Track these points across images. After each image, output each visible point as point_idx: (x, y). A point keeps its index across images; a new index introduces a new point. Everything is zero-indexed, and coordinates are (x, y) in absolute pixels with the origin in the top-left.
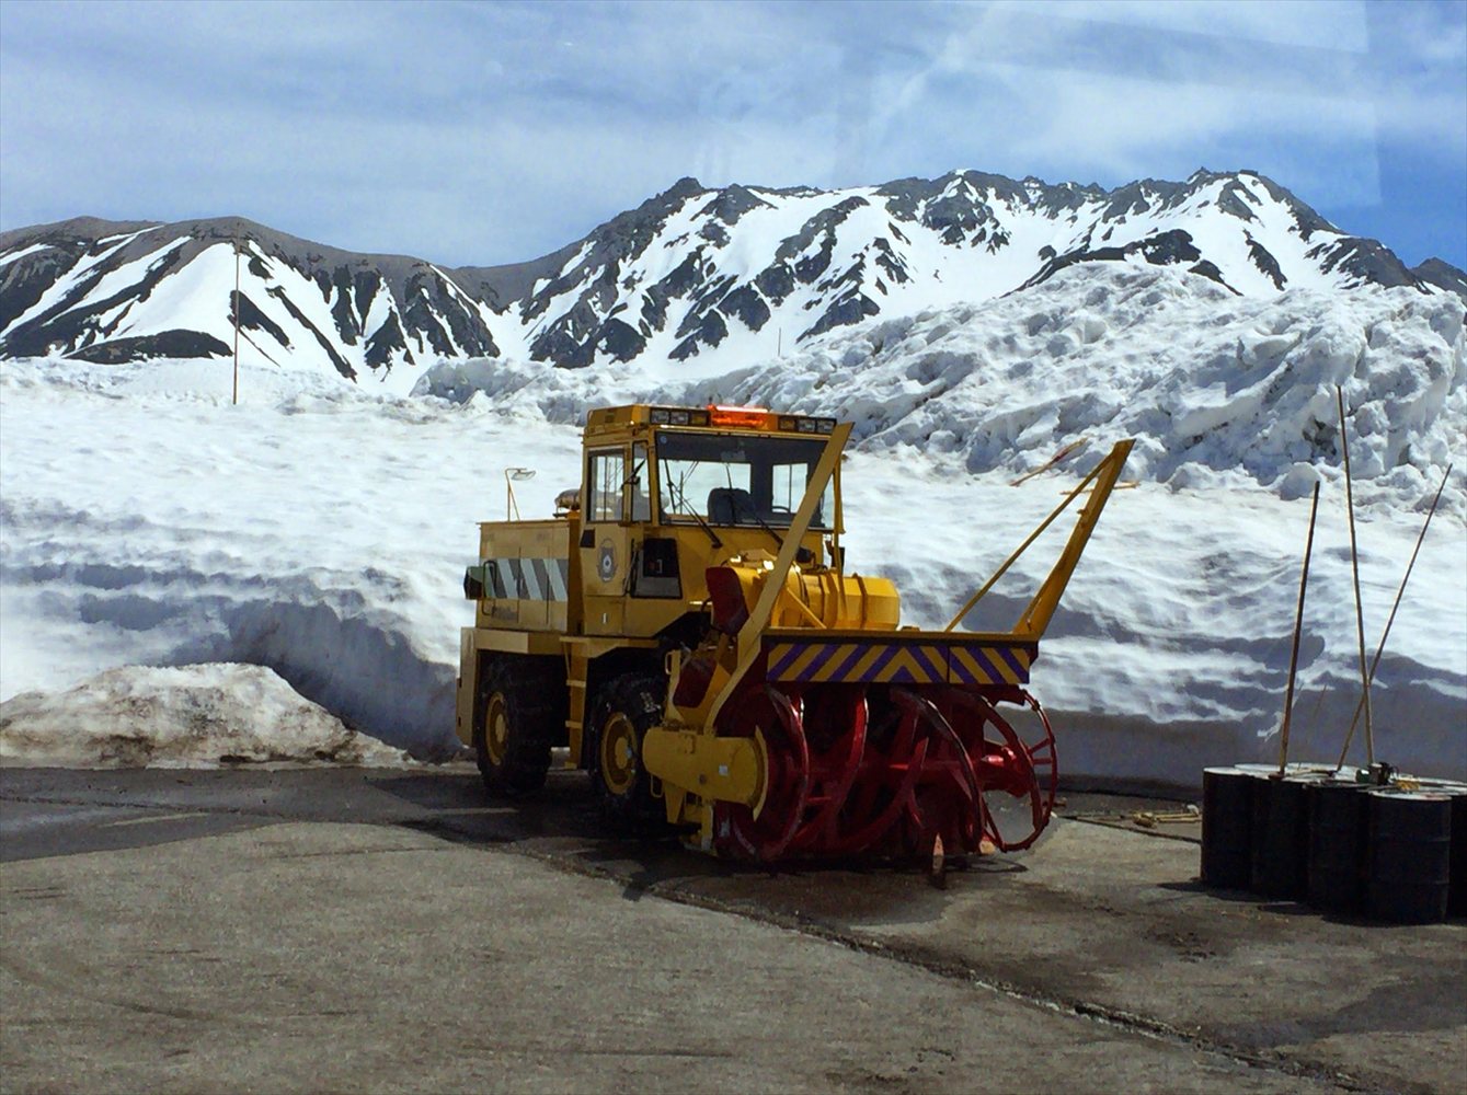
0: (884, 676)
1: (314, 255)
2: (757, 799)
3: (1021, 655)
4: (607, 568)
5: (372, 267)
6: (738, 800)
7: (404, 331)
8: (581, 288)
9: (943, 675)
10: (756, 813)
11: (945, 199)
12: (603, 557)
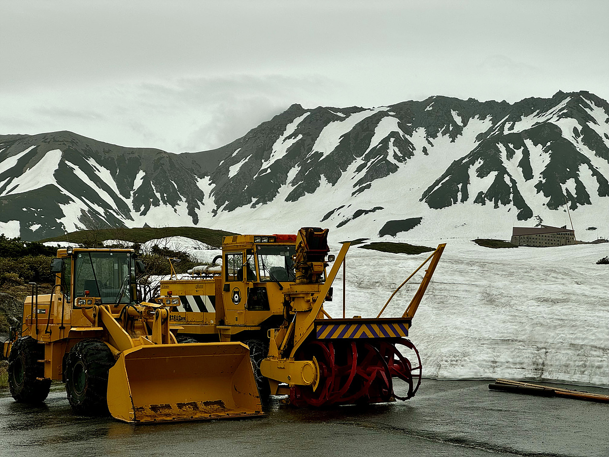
0: (357, 336)
1: (107, 149)
2: (315, 383)
3: (406, 326)
4: (236, 299)
5: (136, 155)
6: (306, 384)
7: (153, 187)
8: (243, 162)
9: (378, 334)
10: (315, 388)
11: (428, 111)
12: (234, 296)
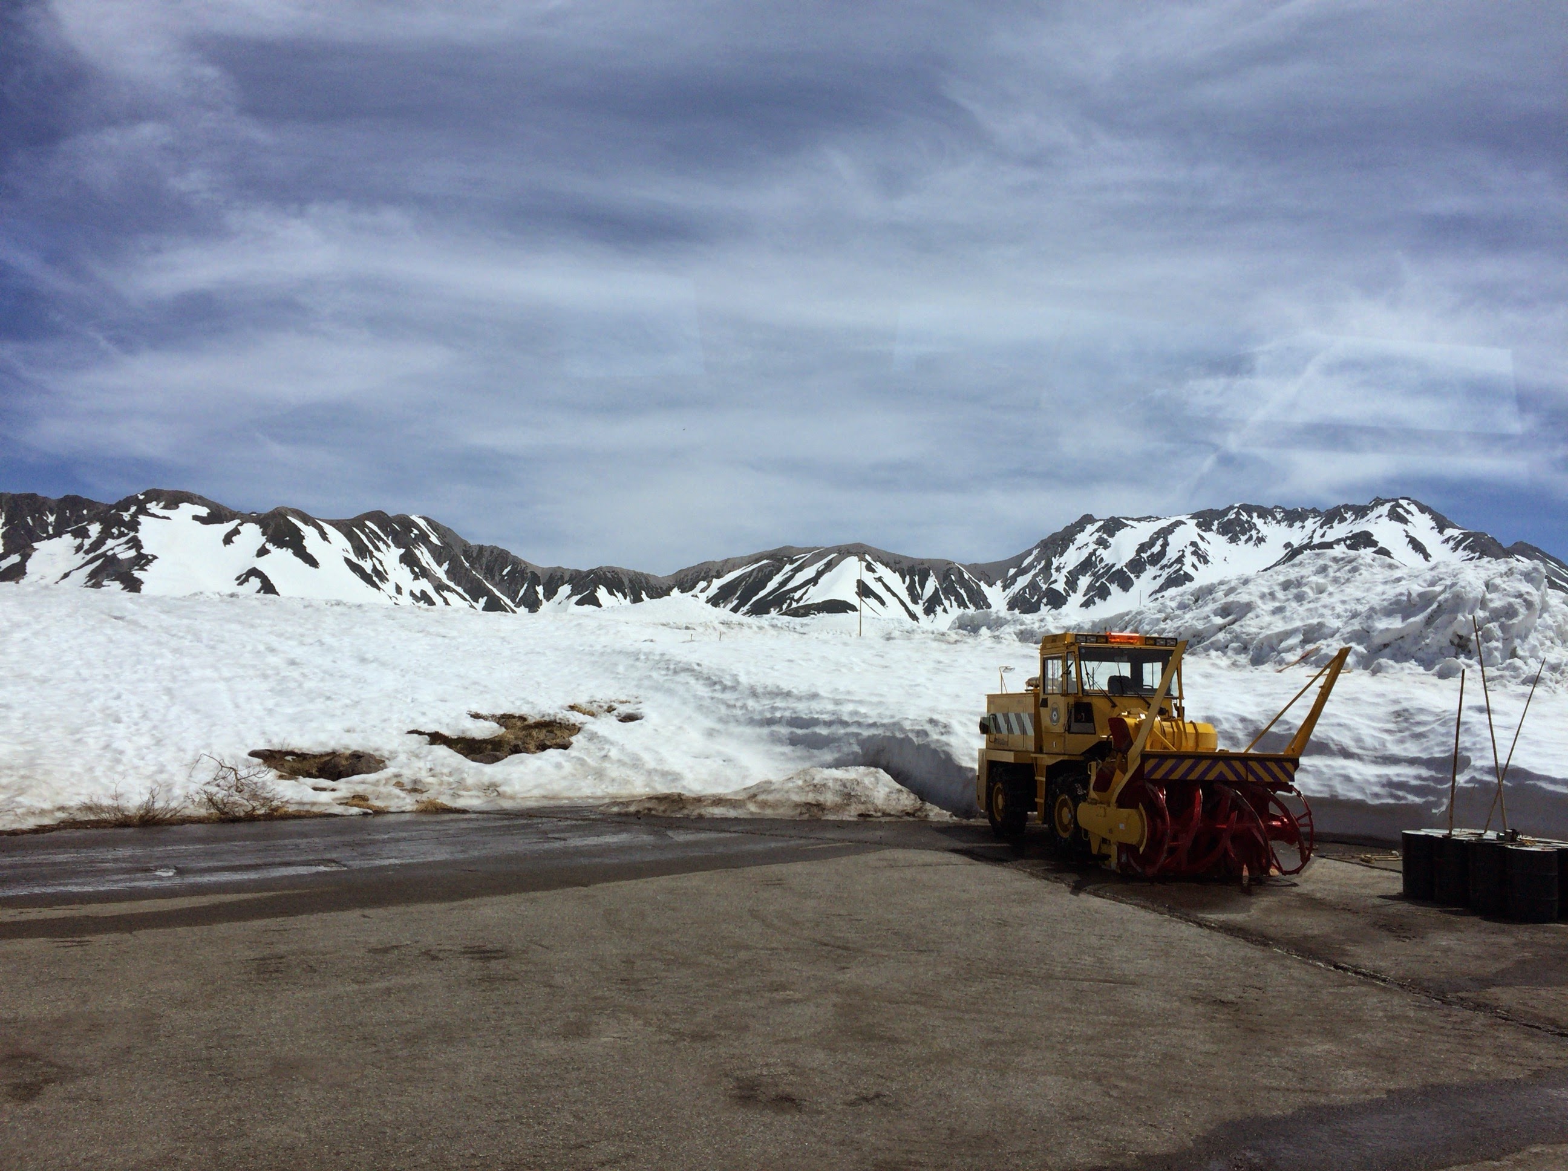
0: (1211, 777)
1: (897, 561)
2: (1141, 845)
3: (1289, 766)
4: (1055, 718)
5: (926, 566)
6: (1129, 842)
7: (942, 597)
8: (1033, 572)
9: (1245, 777)
10: (1141, 850)
11: (1228, 520)
12: (1053, 712)
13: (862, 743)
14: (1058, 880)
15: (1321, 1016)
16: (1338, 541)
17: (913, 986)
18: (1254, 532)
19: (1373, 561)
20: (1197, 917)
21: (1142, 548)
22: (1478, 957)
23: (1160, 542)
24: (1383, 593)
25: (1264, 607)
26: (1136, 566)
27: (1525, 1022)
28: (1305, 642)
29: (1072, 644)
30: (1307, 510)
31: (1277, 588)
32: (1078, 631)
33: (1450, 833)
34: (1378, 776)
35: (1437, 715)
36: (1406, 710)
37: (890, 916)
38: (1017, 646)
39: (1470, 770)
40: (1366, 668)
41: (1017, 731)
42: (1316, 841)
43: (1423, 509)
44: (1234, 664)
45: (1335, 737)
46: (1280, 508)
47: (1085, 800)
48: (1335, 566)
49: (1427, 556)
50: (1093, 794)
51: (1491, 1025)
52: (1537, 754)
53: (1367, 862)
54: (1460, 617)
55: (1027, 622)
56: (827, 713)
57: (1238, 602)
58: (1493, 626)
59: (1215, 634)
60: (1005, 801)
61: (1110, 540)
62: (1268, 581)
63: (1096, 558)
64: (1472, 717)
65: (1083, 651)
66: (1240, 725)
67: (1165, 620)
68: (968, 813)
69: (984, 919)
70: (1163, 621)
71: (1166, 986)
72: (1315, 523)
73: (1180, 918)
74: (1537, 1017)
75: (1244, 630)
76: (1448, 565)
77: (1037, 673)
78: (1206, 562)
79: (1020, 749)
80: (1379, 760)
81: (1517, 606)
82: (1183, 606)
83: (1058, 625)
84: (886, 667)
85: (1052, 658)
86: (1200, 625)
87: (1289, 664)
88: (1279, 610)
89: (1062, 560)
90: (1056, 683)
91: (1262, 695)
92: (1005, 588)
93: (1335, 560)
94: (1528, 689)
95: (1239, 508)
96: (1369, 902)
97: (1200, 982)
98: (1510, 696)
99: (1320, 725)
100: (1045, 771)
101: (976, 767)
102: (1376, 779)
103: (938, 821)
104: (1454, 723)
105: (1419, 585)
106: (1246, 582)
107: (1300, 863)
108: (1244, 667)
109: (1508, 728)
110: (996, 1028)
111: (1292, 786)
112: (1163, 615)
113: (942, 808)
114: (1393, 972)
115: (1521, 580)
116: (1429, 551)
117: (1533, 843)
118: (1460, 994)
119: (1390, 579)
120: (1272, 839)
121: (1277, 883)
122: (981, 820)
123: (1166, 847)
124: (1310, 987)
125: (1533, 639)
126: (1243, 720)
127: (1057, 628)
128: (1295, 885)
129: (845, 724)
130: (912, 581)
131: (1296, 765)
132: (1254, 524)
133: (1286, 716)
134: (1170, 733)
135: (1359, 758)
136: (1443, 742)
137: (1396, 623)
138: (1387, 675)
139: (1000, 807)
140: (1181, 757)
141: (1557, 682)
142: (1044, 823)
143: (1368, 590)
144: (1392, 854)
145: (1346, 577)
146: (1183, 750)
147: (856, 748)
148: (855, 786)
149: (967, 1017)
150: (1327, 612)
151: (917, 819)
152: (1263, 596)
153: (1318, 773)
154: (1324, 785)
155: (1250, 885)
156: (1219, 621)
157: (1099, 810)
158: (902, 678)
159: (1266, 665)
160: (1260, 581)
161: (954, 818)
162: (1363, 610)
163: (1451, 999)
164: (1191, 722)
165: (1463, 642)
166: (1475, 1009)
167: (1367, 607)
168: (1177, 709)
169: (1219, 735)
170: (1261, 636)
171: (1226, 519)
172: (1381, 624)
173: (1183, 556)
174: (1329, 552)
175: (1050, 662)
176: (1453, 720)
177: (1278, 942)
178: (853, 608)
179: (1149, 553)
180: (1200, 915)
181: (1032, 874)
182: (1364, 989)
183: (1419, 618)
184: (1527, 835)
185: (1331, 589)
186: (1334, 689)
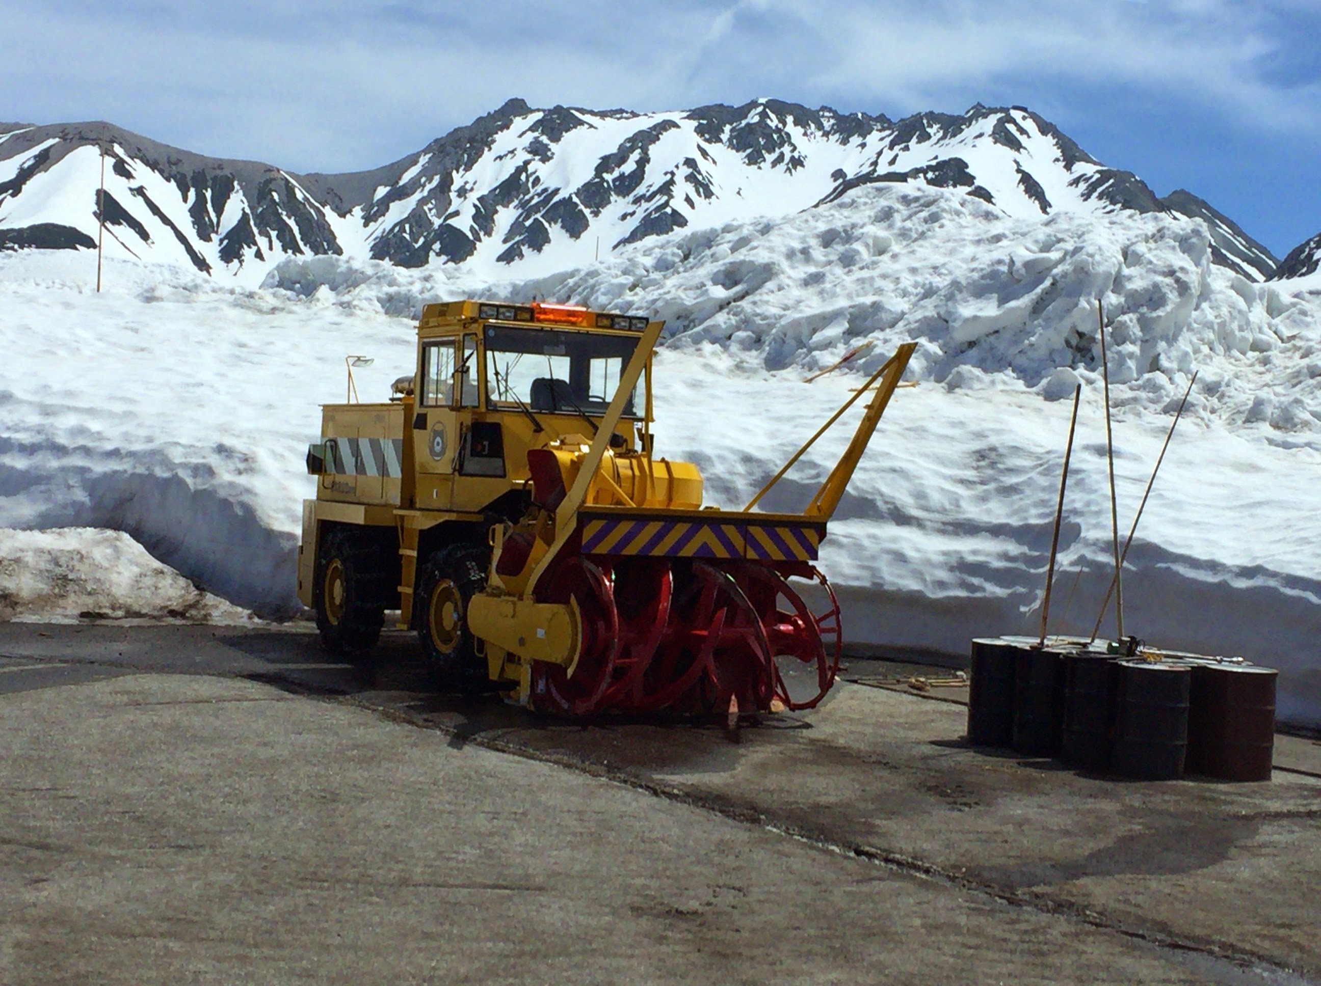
0: (688, 551)
1: (173, 160)
2: (571, 660)
3: (811, 535)
4: (438, 449)
5: (227, 172)
6: (553, 660)
7: (255, 230)
8: (418, 196)
9: (741, 551)
10: (570, 672)
11: (748, 125)
12: (434, 438)
13: (93, 485)
14: (429, 724)
15: (829, 928)
16: (915, 173)
17: (163, 907)
18: (786, 149)
19: (962, 205)
20: (652, 781)
21: (606, 164)
22: (1067, 833)
23: (636, 155)
24: (974, 259)
25: (790, 272)
26: (595, 193)
27: (1123, 928)
28: (851, 333)
29: (474, 320)
30: (871, 118)
31: (813, 242)
32: (489, 298)
33: (1042, 643)
34: (945, 553)
35: (1039, 458)
36: (993, 449)
37: (130, 790)
38: (382, 324)
39: (1079, 545)
40: (939, 380)
41: (372, 470)
42: (847, 656)
43: (1045, 128)
44: (739, 367)
45: (885, 489)
46: (830, 110)
47: (482, 590)
48: (904, 211)
49: (1045, 205)
50: (495, 580)
51: (1077, 935)
52: (1177, 522)
53: (918, 690)
54: (1083, 303)
55: (400, 279)
56: (26, 429)
57: (752, 262)
58: (1129, 319)
59: (711, 316)
60: (346, 590)
61: (553, 146)
62: (799, 230)
63: (527, 177)
64: (1088, 462)
65: (491, 333)
66: (740, 468)
67: (633, 287)
68: (280, 613)
69: (296, 792)
70: (631, 289)
71: (593, 892)
72: (882, 139)
73: (625, 782)
74: (1142, 920)
75: (758, 311)
76: (1071, 219)
77: (410, 369)
78: (709, 194)
79: (376, 501)
80: (951, 528)
81: (1165, 290)
82: (664, 266)
83: (453, 288)
84: (142, 350)
85: (438, 344)
86: (689, 299)
87: (824, 370)
88: (814, 279)
89: (470, 176)
90: (442, 388)
91: (779, 419)
92: (368, 220)
93: (905, 200)
94: (1168, 420)
95: (766, 106)
96: (918, 751)
97: (647, 882)
98: (1145, 430)
99: (864, 469)
100: (416, 540)
101: (298, 531)
102: (941, 558)
103: (228, 626)
104: (1061, 471)
105: (1027, 249)
106: (766, 229)
107: (819, 691)
108: (754, 371)
109: (1137, 480)
110: (305, 970)
111: (814, 567)
112: (630, 279)
113: (233, 602)
114: (942, 858)
115: (1173, 248)
116: (1048, 197)
117: (1158, 659)
118: (1035, 889)
119: (984, 237)
120: (779, 653)
121: (781, 724)
122: (303, 623)
123: (610, 666)
124: (817, 883)
125: (1184, 344)
126: (747, 459)
127: (452, 293)
128: (808, 726)
129: (60, 450)
130: (200, 198)
131: (822, 533)
132: (788, 135)
133: (814, 453)
134: (627, 477)
135: (919, 524)
136: (1042, 501)
137: (988, 309)
138: (969, 392)
139: (338, 601)
140: (642, 518)
141: (1213, 411)
142: (411, 628)
143: (952, 252)
144: (957, 677)
145: (920, 230)
146: (646, 506)
147: (81, 495)
148: (76, 563)
149: (255, 953)
150: (888, 285)
151: (189, 623)
152: (790, 255)
153: (856, 548)
154: (863, 567)
155: (739, 727)
156: (719, 292)
157: (505, 605)
158: (169, 370)
159: (789, 369)
160: (787, 228)
161: (256, 620)
162: (941, 286)
163: (1020, 897)
164: (663, 460)
165: (1083, 343)
166: (1055, 911)
167: (948, 280)
168: (642, 437)
169: (706, 483)
170: (783, 322)
171: (744, 123)
172: (968, 309)
173: (672, 182)
174: (900, 188)
175: (434, 350)
176: (1058, 465)
177: (773, 816)
178: (89, 243)
179: (616, 173)
180: (656, 777)
181: (387, 716)
182: (896, 884)
183: (1023, 302)
184: (1153, 645)
185: (896, 248)
186: (887, 412)
